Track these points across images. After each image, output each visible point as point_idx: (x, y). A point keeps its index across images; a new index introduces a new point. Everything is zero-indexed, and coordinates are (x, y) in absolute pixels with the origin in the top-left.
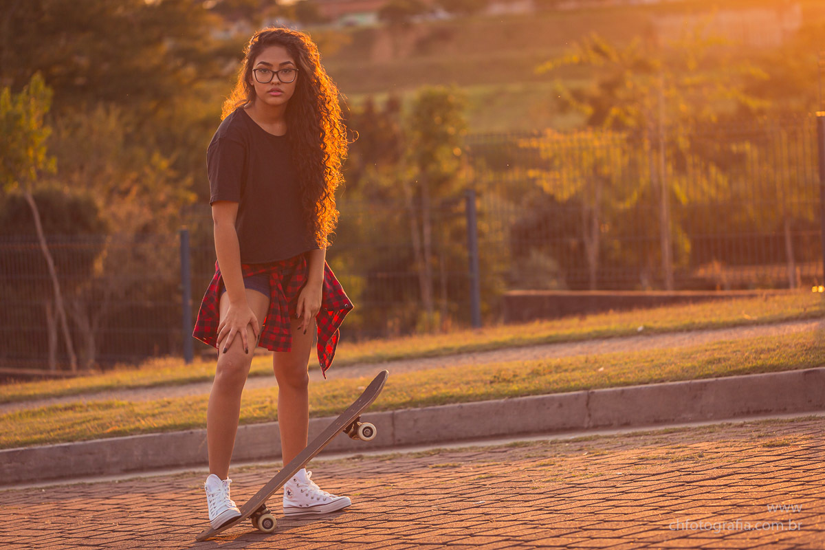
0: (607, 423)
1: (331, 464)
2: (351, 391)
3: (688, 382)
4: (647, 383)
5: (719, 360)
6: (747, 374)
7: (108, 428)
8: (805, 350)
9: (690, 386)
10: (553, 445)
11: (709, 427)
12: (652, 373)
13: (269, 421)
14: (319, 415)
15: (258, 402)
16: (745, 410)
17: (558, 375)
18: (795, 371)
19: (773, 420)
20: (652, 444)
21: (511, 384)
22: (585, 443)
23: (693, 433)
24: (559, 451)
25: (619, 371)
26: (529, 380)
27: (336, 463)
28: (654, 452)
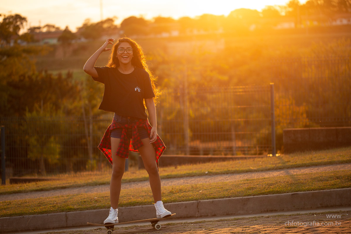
0: (206, 215)
2: (92, 199)
3: (242, 197)
4: (223, 198)
5: (253, 188)
6: (267, 194)
8: (290, 184)
9: (242, 200)
10: (186, 225)
11: (254, 218)
12: (224, 193)
13: (58, 212)
14: (79, 210)
16: (266, 210)
17: (182, 194)
18: (288, 194)
19: (281, 215)
20: (232, 225)
22: (200, 224)
23: (248, 220)
24: (190, 228)
25: (209, 192)
26: (170, 196)
27: (90, 231)
28: (235, 229)
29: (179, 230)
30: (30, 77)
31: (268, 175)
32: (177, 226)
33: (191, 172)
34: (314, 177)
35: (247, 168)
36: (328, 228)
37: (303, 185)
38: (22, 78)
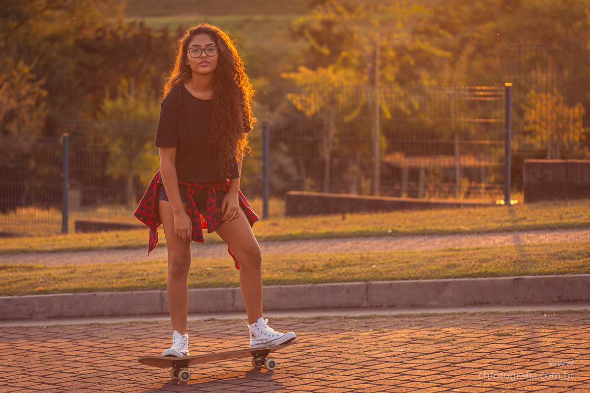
0: (379, 305)
1: (193, 324)
2: (202, 271)
3: (435, 280)
4: (407, 279)
5: (454, 266)
6: (475, 277)
7: (36, 287)
8: (513, 262)
9: (436, 284)
10: (346, 320)
11: (451, 314)
12: (410, 272)
13: (148, 290)
15: (138, 275)
16: (472, 302)
17: (345, 269)
18: (507, 278)
19: (494, 312)
20: (415, 325)
21: (313, 274)
22: (368, 321)
23: (441, 318)
24: (352, 326)
25: (386, 269)
26: (325, 271)
27: (197, 323)
28: (419, 333)
29: (334, 329)
30: (114, 33)
31: (487, 241)
32: (331, 321)
33: (365, 229)
34: (554, 251)
35: (455, 228)
36: (558, 339)
37: (533, 265)
38: (100, 34)
